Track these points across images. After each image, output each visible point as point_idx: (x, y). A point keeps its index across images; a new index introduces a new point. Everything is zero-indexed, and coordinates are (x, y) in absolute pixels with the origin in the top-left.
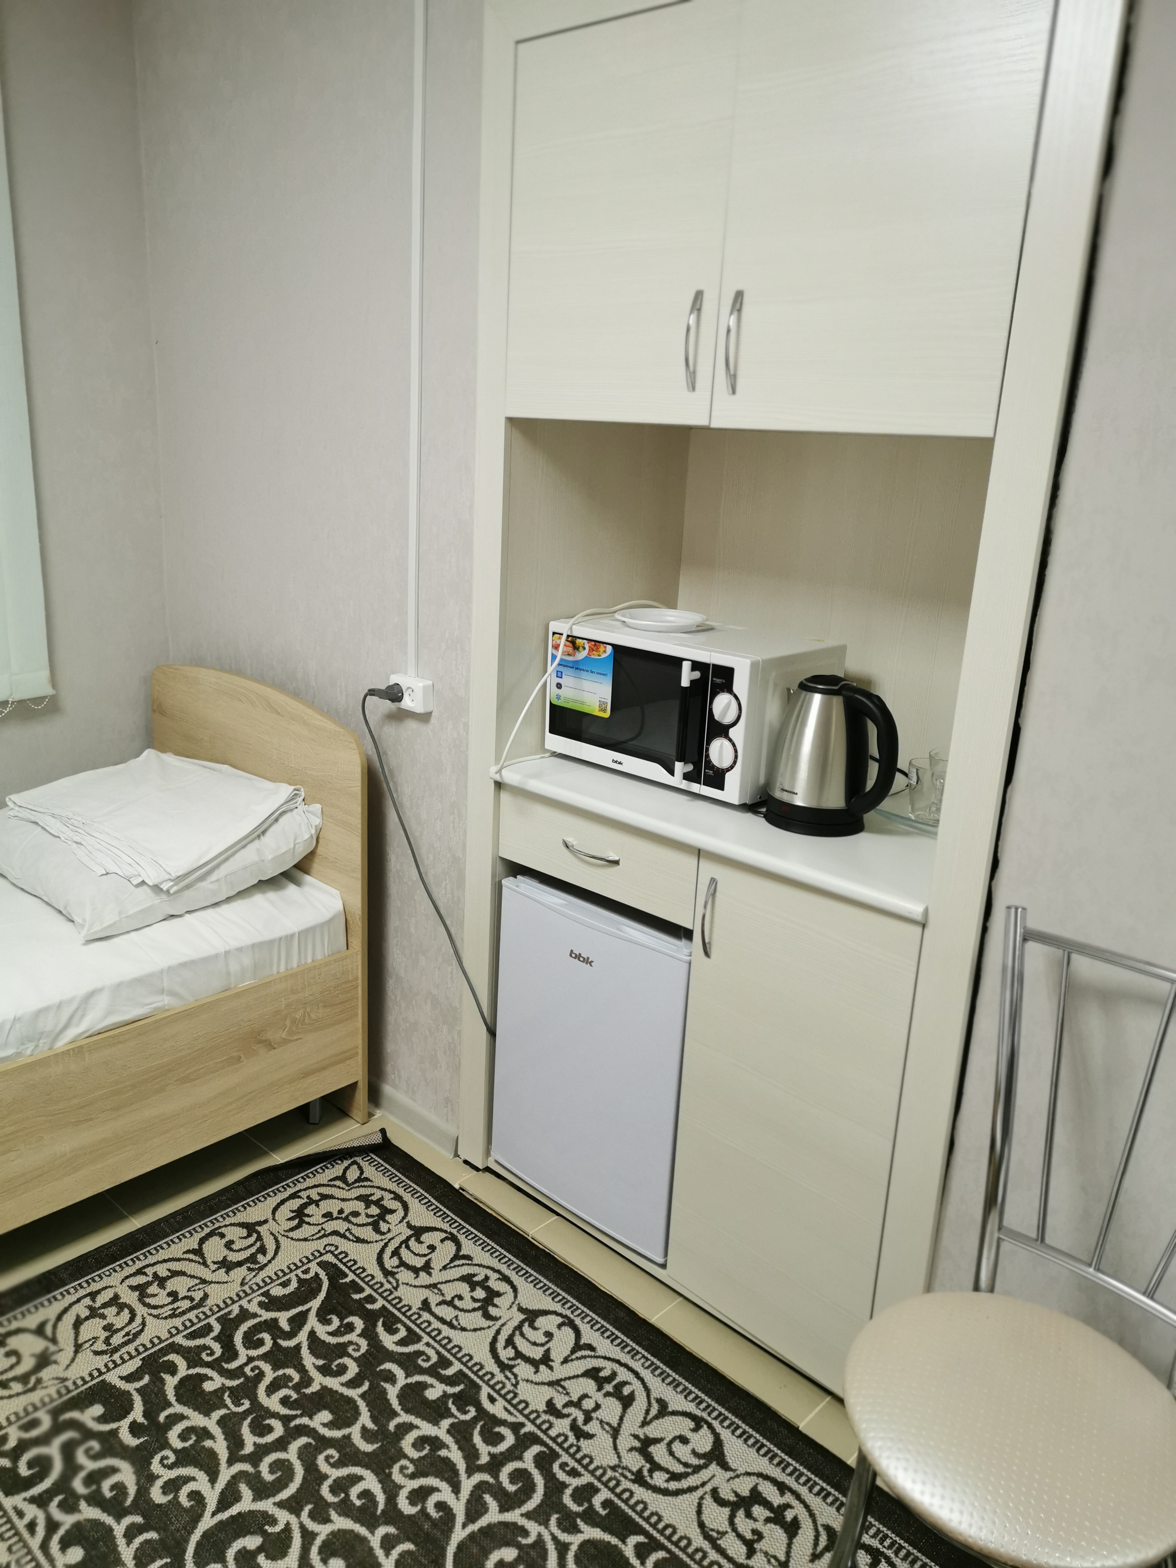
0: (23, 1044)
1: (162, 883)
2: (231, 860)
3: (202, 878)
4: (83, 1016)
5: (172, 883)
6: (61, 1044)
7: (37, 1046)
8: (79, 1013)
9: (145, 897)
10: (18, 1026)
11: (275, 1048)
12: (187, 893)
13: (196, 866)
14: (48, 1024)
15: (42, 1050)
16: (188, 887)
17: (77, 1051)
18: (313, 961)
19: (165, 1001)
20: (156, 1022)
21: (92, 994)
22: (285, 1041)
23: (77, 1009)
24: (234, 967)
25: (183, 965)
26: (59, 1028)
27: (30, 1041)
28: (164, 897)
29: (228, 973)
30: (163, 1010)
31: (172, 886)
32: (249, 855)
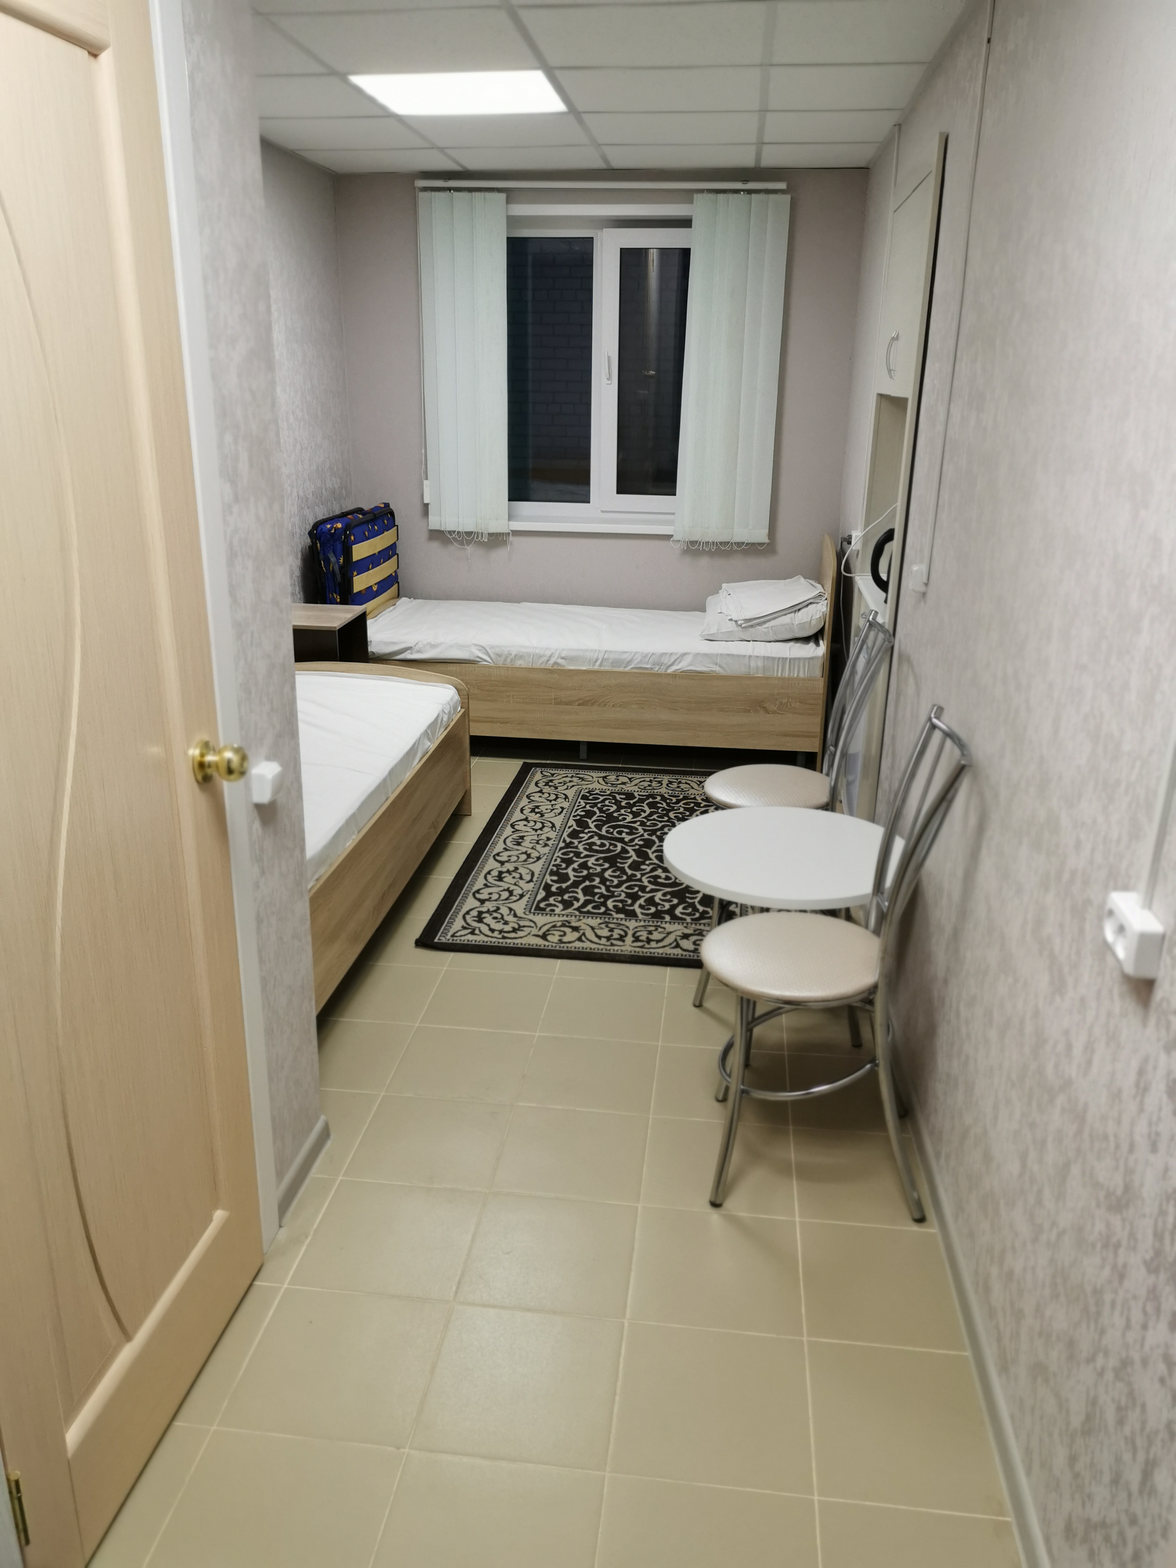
0: (654, 665)
1: (739, 620)
2: (777, 620)
3: (759, 624)
4: (680, 662)
5: (743, 622)
6: (670, 671)
7: (660, 668)
8: (679, 660)
9: (732, 626)
10: (653, 656)
11: (769, 713)
12: (751, 630)
13: (757, 616)
14: (666, 660)
15: (662, 671)
16: (752, 626)
17: (674, 675)
18: (797, 676)
19: (717, 669)
20: (712, 676)
21: (686, 654)
22: (774, 712)
23: (678, 658)
24: (753, 664)
25: (729, 655)
26: (669, 663)
27: (658, 665)
28: (740, 628)
29: (750, 666)
30: (714, 672)
31: (744, 623)
32: (786, 619)
